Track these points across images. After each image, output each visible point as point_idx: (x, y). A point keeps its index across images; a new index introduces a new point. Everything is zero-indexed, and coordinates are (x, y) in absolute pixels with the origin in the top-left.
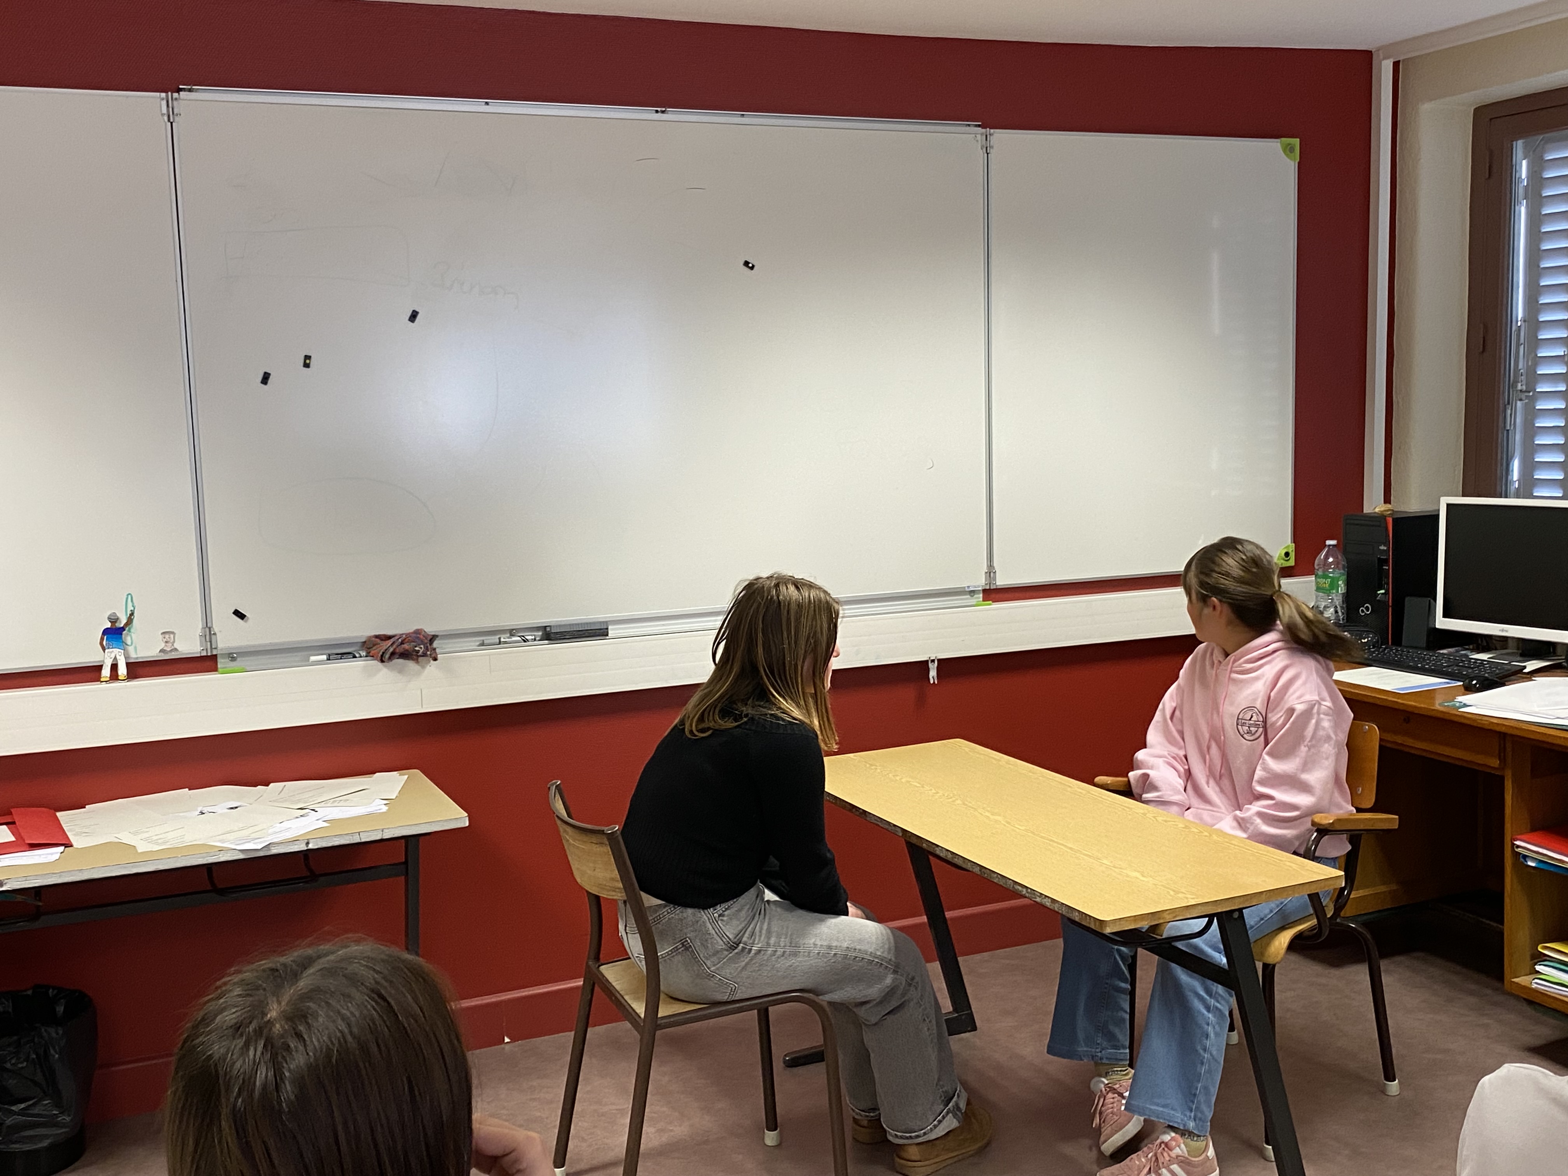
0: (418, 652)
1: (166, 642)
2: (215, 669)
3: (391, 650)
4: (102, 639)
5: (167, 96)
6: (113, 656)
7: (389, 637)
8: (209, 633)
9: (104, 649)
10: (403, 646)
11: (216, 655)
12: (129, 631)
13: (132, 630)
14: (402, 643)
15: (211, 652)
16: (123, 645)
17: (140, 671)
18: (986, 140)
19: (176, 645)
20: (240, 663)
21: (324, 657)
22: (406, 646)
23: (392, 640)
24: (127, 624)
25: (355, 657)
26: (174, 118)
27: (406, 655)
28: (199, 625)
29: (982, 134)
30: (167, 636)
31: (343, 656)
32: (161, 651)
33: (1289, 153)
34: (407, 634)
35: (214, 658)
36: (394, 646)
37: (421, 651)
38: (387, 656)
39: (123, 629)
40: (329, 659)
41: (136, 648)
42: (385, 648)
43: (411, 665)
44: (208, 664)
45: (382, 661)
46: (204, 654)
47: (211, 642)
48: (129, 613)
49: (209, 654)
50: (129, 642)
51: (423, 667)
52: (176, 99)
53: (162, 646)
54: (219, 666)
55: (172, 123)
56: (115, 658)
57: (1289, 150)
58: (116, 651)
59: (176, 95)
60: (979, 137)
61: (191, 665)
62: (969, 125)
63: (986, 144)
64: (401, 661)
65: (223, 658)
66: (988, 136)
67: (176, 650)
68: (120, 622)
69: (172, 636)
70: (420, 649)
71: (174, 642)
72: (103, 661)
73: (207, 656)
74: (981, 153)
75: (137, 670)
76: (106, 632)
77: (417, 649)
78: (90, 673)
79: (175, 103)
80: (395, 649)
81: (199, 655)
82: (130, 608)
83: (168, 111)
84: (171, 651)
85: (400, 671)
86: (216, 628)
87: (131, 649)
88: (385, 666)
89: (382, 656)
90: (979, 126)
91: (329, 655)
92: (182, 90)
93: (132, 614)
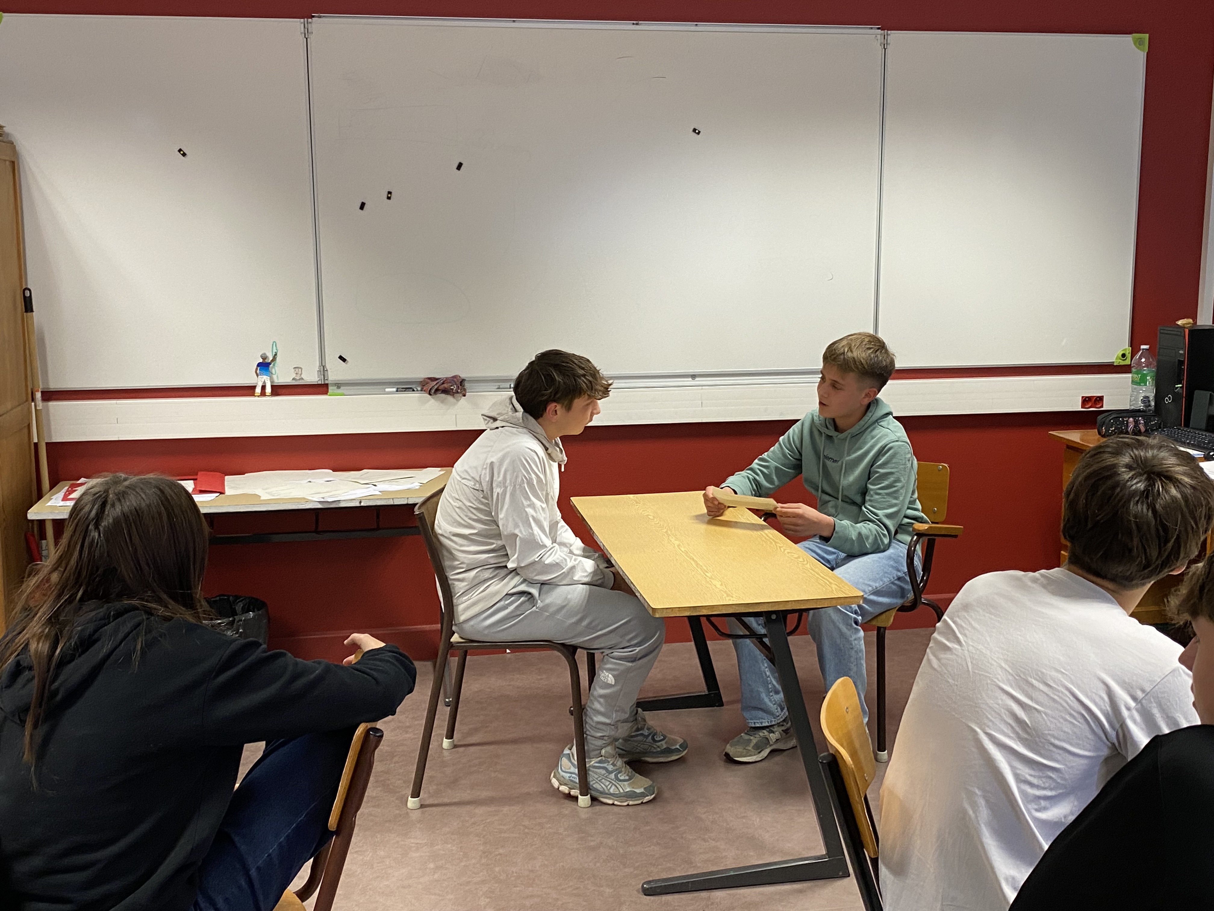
0: (452, 389)
1: (296, 374)
2: (326, 393)
3: (436, 387)
4: (257, 369)
5: (304, 22)
6: (263, 380)
7: (436, 379)
8: (323, 370)
9: (257, 375)
10: (443, 385)
11: (327, 384)
12: (274, 365)
13: (276, 365)
14: (443, 383)
15: (324, 382)
16: (270, 375)
17: (280, 391)
18: (884, 38)
19: (303, 376)
20: (342, 390)
21: (395, 390)
22: (445, 385)
23: (437, 381)
24: (272, 361)
25: (413, 390)
26: (308, 35)
27: (446, 391)
28: (317, 364)
29: (881, 34)
30: (297, 370)
31: (406, 389)
32: (294, 379)
33: (1138, 45)
34: (446, 378)
35: (326, 385)
36: (438, 385)
37: (455, 389)
38: (433, 391)
39: (270, 364)
40: (397, 391)
41: (277, 376)
42: (432, 386)
43: (450, 398)
44: (322, 389)
45: (430, 394)
46: (320, 383)
47: (324, 375)
48: (274, 353)
49: (323, 383)
50: (274, 372)
51: (458, 401)
52: (310, 23)
53: (294, 376)
54: (329, 391)
55: (307, 39)
56: (264, 382)
57: (1139, 43)
58: (265, 377)
59: (310, 20)
60: (879, 36)
61: (311, 390)
62: (872, 28)
63: (884, 41)
64: (443, 395)
65: (332, 386)
66: (886, 36)
67: (302, 379)
68: (269, 359)
69: (300, 370)
70: (454, 388)
71: (301, 374)
72: (257, 383)
73: (321, 384)
74: (880, 49)
75: (278, 390)
76: (259, 365)
77: (452, 387)
78: (248, 390)
79: (309, 25)
80: (438, 387)
81: (316, 383)
82: (275, 350)
83: (305, 31)
84: (300, 379)
85: (442, 402)
86: (328, 367)
87: (275, 377)
88: (433, 398)
89: (430, 391)
90: (879, 28)
91: (398, 388)
92: (313, 17)
93: (276, 355)
